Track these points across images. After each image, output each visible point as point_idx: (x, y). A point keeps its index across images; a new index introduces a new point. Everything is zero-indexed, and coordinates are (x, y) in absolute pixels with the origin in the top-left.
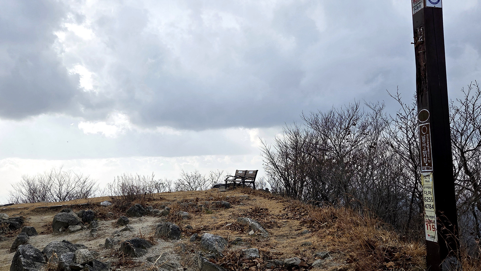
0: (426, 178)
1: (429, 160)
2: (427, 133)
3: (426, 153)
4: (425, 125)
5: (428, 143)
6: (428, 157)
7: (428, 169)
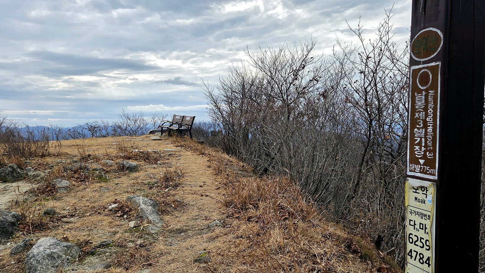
0: (416, 192)
1: (430, 151)
2: (431, 88)
3: (423, 135)
4: (427, 68)
5: (430, 111)
6: (426, 145)
7: (424, 172)
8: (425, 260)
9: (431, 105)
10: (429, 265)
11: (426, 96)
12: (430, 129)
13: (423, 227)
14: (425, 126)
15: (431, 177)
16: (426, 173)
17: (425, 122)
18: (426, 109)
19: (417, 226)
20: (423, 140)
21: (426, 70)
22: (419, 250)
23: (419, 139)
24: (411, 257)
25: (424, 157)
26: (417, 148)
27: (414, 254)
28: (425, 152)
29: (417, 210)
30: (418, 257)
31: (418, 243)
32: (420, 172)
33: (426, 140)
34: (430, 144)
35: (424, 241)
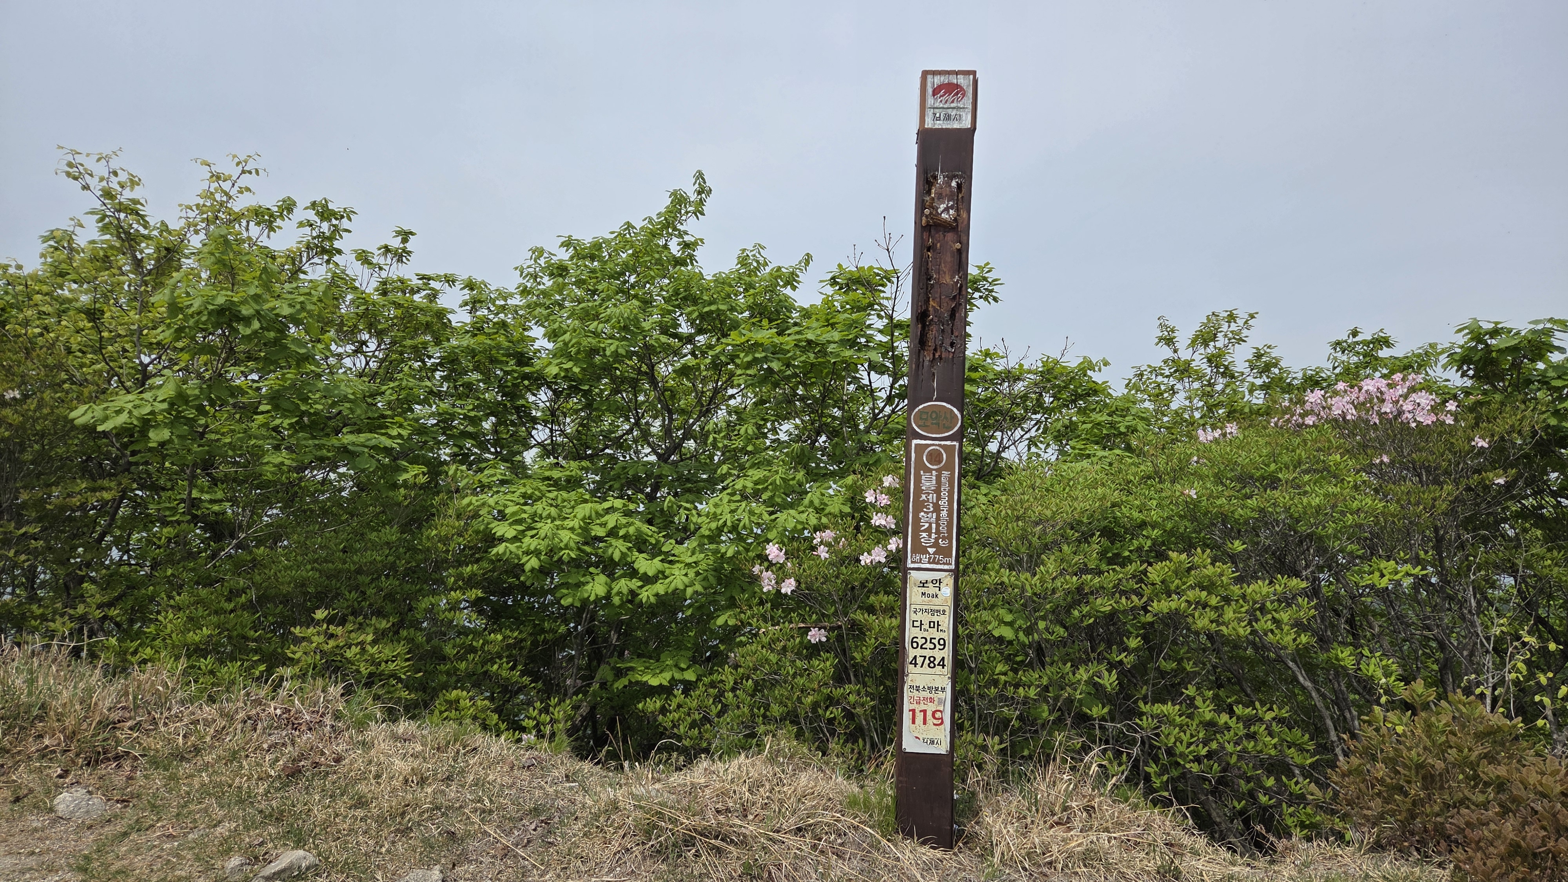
0: (923, 587)
1: (944, 539)
2: (945, 468)
3: (933, 519)
4: (939, 445)
5: (944, 494)
6: (938, 532)
7: (933, 562)
8: (936, 662)
9: (945, 488)
10: (943, 666)
11: (938, 478)
12: (944, 513)
13: (937, 626)
14: (937, 509)
15: (946, 567)
16: (938, 563)
17: (936, 506)
18: (938, 491)
19: (925, 627)
20: (934, 526)
21: (937, 448)
22: (928, 653)
23: (927, 525)
24: (916, 664)
25: (936, 545)
26: (924, 535)
27: (920, 660)
28: (937, 539)
29: (925, 607)
30: (927, 661)
31: (929, 645)
32: (929, 563)
33: (938, 526)
34: (943, 529)
35: (936, 642)
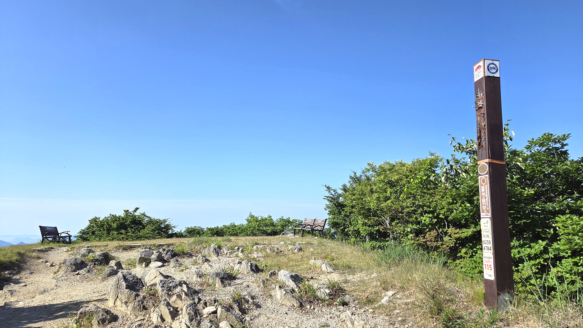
0: (484, 224)
1: (488, 207)
2: (486, 184)
3: (485, 201)
4: (484, 177)
5: (486, 192)
6: (486, 205)
7: (486, 215)
8: (489, 249)
9: (486, 190)
10: (491, 250)
11: (485, 187)
12: (487, 199)
13: (488, 236)
14: (485, 198)
15: (489, 216)
17: (485, 196)
18: (485, 192)
19: (486, 237)
20: (485, 203)
21: (484, 178)
22: (487, 245)
24: (485, 249)
25: (486, 210)
26: (483, 206)
28: (486, 207)
29: (485, 230)
30: (487, 248)
31: (487, 243)
33: (486, 204)
34: (487, 204)
35: (488, 241)
